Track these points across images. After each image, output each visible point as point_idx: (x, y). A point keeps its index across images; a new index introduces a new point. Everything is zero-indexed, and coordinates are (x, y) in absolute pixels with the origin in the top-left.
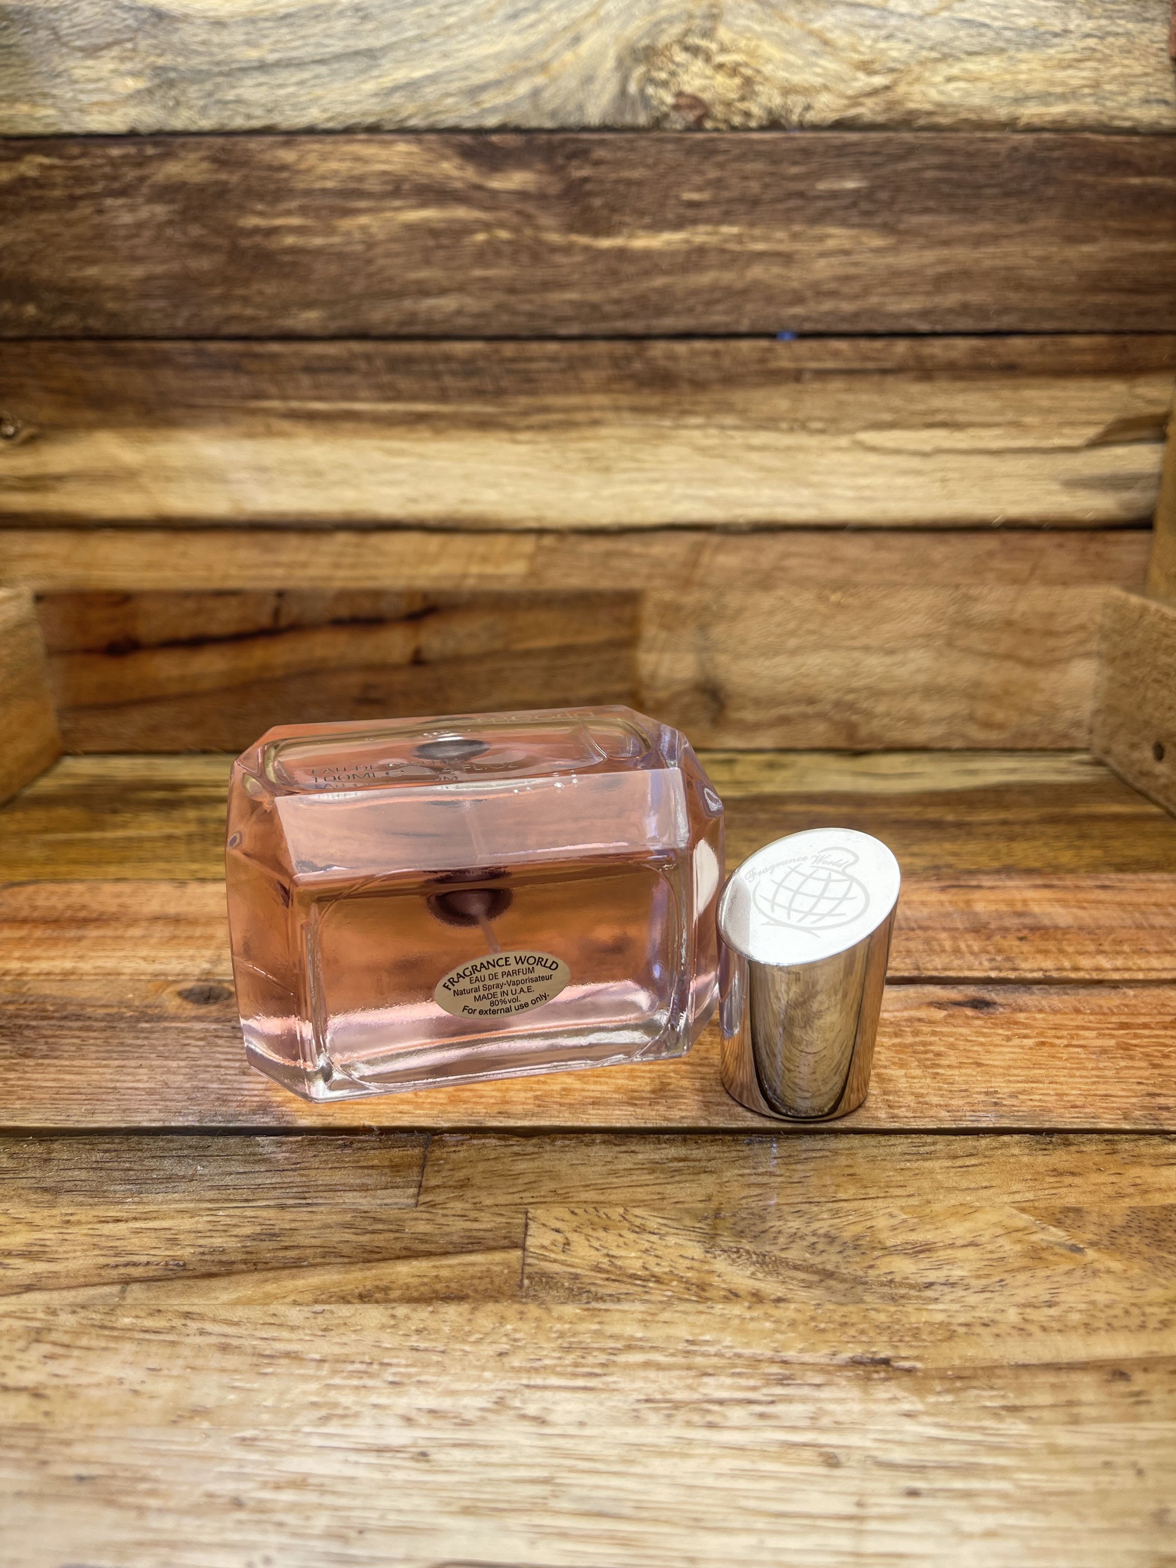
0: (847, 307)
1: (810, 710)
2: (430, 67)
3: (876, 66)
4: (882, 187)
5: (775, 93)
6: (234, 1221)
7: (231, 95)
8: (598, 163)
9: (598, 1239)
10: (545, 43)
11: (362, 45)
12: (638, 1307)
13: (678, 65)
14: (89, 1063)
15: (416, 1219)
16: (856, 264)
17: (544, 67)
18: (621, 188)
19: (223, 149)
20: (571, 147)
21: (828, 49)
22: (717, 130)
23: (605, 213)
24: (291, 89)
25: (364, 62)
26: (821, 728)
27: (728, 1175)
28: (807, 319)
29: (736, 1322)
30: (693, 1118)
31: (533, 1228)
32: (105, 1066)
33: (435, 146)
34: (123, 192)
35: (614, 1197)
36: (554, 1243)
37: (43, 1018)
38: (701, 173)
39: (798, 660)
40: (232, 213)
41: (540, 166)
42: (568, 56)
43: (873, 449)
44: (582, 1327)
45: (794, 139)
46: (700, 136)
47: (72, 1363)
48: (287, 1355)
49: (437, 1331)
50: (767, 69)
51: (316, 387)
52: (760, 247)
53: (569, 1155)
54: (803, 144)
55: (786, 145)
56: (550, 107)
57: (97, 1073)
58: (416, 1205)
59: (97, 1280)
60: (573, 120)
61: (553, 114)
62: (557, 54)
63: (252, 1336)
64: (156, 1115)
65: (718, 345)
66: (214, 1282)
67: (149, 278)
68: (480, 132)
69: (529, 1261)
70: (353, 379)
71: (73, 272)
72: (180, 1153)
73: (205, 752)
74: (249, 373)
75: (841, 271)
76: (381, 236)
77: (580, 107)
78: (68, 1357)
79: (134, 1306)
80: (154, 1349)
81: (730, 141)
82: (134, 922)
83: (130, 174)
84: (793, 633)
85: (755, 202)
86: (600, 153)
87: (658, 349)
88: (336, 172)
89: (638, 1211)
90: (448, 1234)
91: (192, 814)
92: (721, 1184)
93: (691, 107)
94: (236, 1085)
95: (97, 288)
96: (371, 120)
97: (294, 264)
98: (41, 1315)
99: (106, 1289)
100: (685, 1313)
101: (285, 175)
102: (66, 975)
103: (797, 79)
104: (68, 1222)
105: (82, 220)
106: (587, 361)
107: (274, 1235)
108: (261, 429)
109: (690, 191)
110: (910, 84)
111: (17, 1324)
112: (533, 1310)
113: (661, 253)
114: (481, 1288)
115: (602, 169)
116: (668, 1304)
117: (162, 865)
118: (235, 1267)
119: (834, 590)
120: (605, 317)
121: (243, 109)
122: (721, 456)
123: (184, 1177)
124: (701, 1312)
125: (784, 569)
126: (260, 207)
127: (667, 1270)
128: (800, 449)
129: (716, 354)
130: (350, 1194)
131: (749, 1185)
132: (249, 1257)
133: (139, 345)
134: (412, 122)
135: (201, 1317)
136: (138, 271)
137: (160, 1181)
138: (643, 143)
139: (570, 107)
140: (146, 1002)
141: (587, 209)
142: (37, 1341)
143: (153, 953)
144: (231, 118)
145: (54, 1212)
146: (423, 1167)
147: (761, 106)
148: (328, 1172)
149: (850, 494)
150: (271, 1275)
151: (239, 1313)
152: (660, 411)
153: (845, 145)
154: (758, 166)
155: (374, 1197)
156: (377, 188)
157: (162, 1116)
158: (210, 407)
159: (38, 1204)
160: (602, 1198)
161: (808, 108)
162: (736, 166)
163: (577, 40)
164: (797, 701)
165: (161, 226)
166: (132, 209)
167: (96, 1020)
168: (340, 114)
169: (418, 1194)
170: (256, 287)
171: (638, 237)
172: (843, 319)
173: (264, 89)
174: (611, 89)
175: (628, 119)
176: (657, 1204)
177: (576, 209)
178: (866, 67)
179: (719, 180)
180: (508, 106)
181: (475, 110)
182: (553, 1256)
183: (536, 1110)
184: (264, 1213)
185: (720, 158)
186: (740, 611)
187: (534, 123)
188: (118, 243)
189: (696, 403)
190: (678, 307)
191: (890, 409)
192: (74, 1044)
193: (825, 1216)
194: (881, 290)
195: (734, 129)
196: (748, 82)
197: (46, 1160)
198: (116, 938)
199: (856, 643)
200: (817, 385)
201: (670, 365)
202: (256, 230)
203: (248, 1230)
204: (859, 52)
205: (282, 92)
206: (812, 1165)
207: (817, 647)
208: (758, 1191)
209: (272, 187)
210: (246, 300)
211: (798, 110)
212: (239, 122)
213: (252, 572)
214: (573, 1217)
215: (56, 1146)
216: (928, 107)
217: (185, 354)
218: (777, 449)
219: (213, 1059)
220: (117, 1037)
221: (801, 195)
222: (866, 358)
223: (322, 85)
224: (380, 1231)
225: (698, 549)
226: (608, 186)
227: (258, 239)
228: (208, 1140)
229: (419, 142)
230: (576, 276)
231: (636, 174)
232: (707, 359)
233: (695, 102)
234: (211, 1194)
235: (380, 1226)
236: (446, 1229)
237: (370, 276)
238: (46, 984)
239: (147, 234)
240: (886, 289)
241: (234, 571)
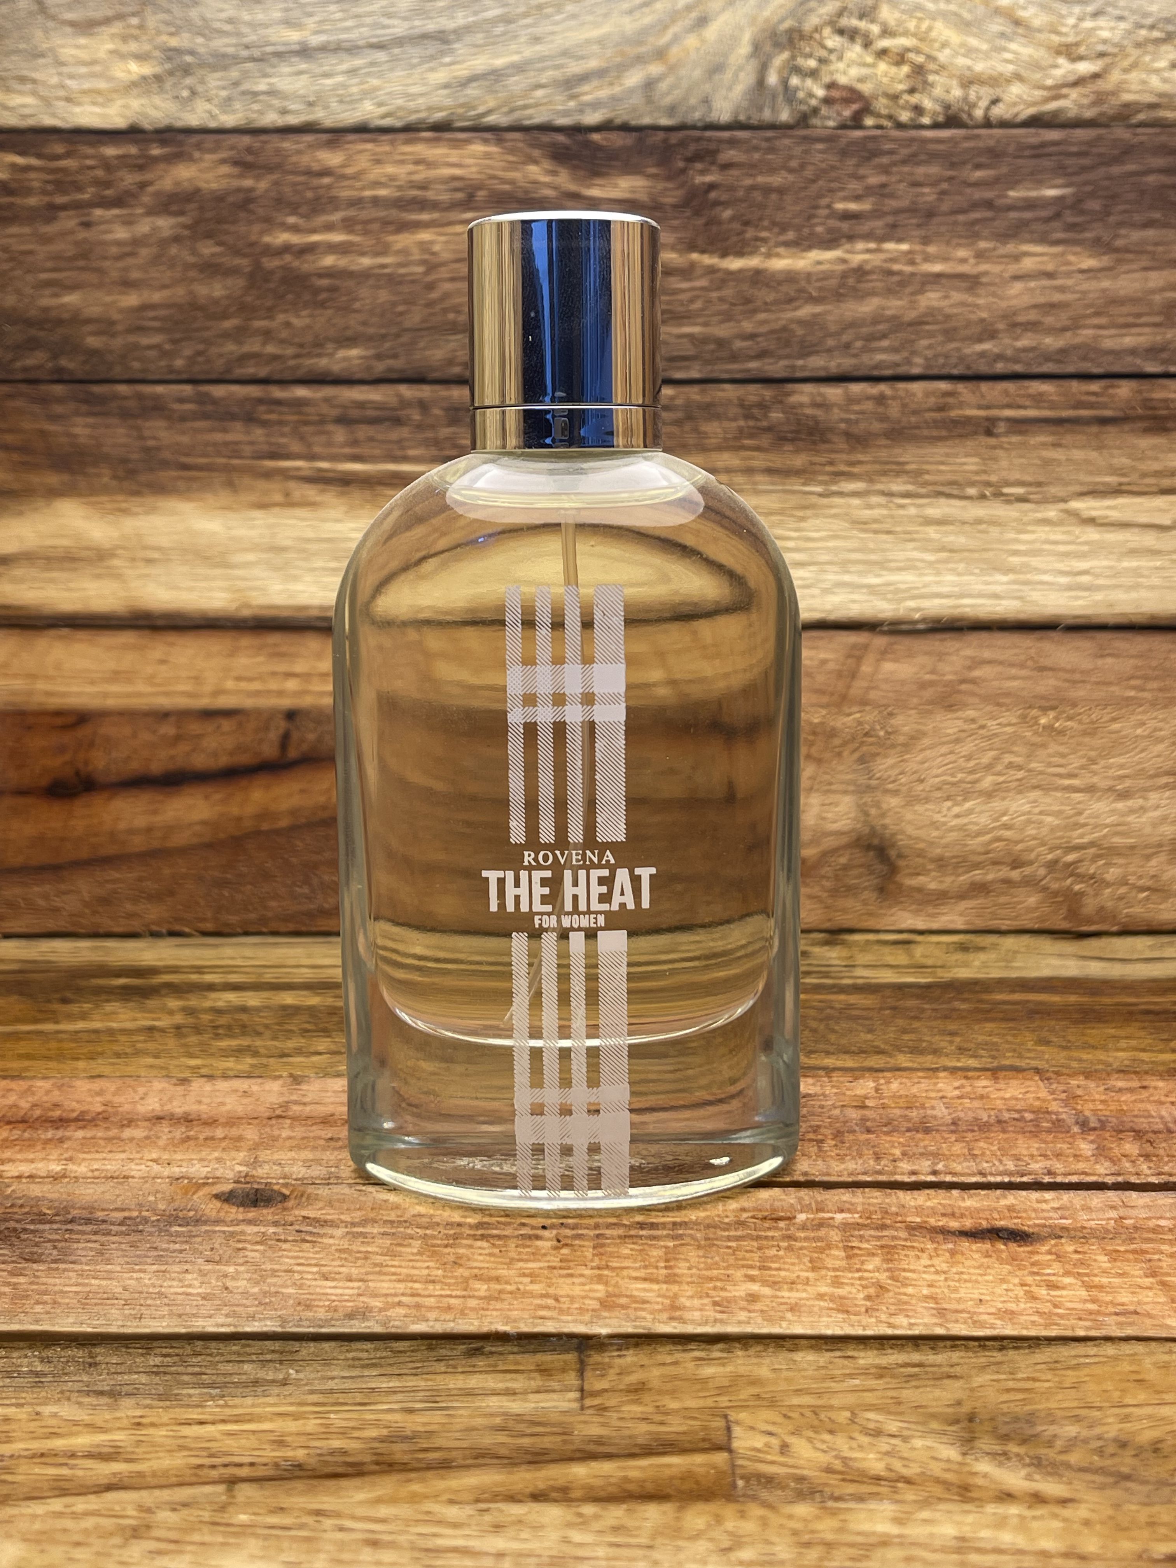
0: (1051, 342)
1: (1015, 875)
2: (518, 53)
3: (1082, 50)
4: (1092, 195)
5: (955, 82)
6: (351, 1424)
7: (262, 86)
8: (726, 167)
9: (824, 1442)
10: (663, 26)
11: (431, 26)
12: (887, 1508)
13: (831, 51)
14: (118, 1268)
15: (585, 1422)
16: (1062, 289)
17: (660, 54)
18: (758, 196)
19: (249, 150)
20: (692, 147)
21: (1020, 31)
22: (879, 127)
23: (736, 226)
24: (340, 79)
25: (432, 48)
26: (1032, 900)
27: (979, 1380)
28: (1000, 357)
29: (1015, 1521)
30: (926, 1325)
31: (737, 1431)
32: (140, 1271)
33: (520, 145)
34: (118, 202)
35: (835, 1401)
36: (767, 1445)
37: (41, 1222)
38: (861, 178)
39: (997, 805)
40: (256, 228)
41: (653, 170)
42: (691, 41)
43: (1091, 521)
44: (820, 1526)
45: (978, 137)
46: (858, 134)
47: (188, 1558)
48: (455, 1550)
49: (639, 1528)
50: (943, 56)
51: (355, 443)
52: (937, 268)
53: (767, 1361)
54: (992, 143)
55: (967, 145)
56: (668, 101)
57: (131, 1278)
58: (582, 1408)
59: (194, 1479)
60: (696, 116)
61: (672, 110)
62: (676, 39)
63: (407, 1532)
64: (221, 1320)
65: (883, 388)
66: (344, 1483)
67: (144, 307)
68: (577, 130)
69: (740, 1462)
70: (404, 432)
71: (45, 302)
72: (261, 1358)
73: (172, 934)
74: (264, 424)
75: (1042, 300)
76: (446, 256)
77: (706, 101)
78: (181, 1552)
79: (249, 1504)
80: (286, 1544)
81: (894, 140)
82: (130, 1122)
83: (129, 179)
84: (989, 767)
85: (931, 214)
86: (730, 155)
87: (804, 394)
88: (392, 178)
89: (871, 1415)
90: (630, 1437)
91: (173, 1003)
92: (972, 1390)
93: (847, 101)
94: (318, 1290)
95: (76, 319)
96: (439, 116)
97: (333, 289)
98: (134, 1513)
99: (208, 1489)
100: (949, 1512)
101: (326, 180)
102: (56, 1178)
103: (979, 67)
104: (139, 1424)
105: (63, 234)
106: (710, 411)
107: (407, 1437)
108: (278, 498)
109: (845, 199)
110: (1126, 71)
111: (107, 1523)
112: (756, 1511)
113: (809, 276)
114: (686, 1486)
115: (735, 172)
116: (925, 1503)
117: (150, 1061)
118: (366, 1468)
119: (1045, 710)
120: (734, 357)
121: (276, 102)
122: (889, 532)
123: (274, 1381)
124: (968, 1512)
125: (973, 681)
126: (292, 220)
127: (918, 1470)
128: (993, 522)
129: (881, 399)
130: (495, 1398)
131: (1008, 1391)
132: (380, 1458)
133: (122, 389)
134: (491, 119)
135: (338, 1515)
136: (132, 300)
137: (245, 1385)
138: (787, 142)
139: (693, 101)
140: (176, 1204)
141: (712, 222)
142: (135, 1537)
143: (166, 1156)
144: (261, 113)
145: (118, 1414)
146: (581, 1372)
147: (936, 100)
148: (461, 1377)
149: (1063, 580)
150: (413, 1475)
151: (384, 1511)
152: (805, 474)
153: (1043, 145)
154: (934, 170)
155: (526, 1401)
156: (445, 197)
157: (229, 1320)
158: (209, 468)
159: (94, 1407)
160: (820, 1402)
161: (995, 102)
162: (906, 169)
163: (703, 21)
164: (995, 863)
165: (164, 243)
166: (128, 222)
167: (113, 1224)
168: (400, 108)
169: (582, 1398)
170: (281, 317)
171: (778, 255)
172: (1048, 357)
173: (304, 77)
174: (746, 79)
175: (767, 115)
176: (893, 1408)
177: (700, 222)
178: (1070, 52)
179: (883, 186)
180: (614, 99)
181: (572, 104)
182: (769, 1457)
183: (719, 1316)
184: (389, 1417)
185: (885, 160)
186: (915, 737)
187: (647, 121)
188: (106, 264)
189: (852, 464)
190: (830, 342)
191: (1114, 471)
192: (91, 1249)
193: (1110, 1420)
194: (1096, 321)
195: (900, 126)
196: (919, 71)
197: (90, 1365)
198: (109, 1139)
199: (1075, 782)
200: (1015, 439)
201: (819, 413)
202: (286, 248)
203: (373, 1433)
204: (1059, 33)
205: (328, 82)
206: (1086, 1371)
207: (1021, 788)
208: (1020, 1396)
209: (309, 194)
210: (267, 335)
211: (983, 104)
212: (271, 119)
213: (256, 686)
214: (786, 1422)
215: (98, 1350)
216: (1149, 99)
217: (181, 400)
218: (964, 523)
219: (278, 1263)
220: (148, 1241)
221: (989, 204)
222: (1079, 405)
223: (380, 75)
224: (543, 1435)
225: (857, 655)
226: (741, 193)
227: (288, 258)
228: (296, 1345)
229: (500, 141)
230: (698, 305)
231: (776, 180)
232: (869, 406)
233: (852, 95)
234: (315, 1398)
235: (540, 1429)
236: (627, 1432)
237: (430, 304)
238: (32, 1186)
239: (145, 252)
240: (1103, 321)
241: (230, 684)
